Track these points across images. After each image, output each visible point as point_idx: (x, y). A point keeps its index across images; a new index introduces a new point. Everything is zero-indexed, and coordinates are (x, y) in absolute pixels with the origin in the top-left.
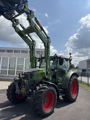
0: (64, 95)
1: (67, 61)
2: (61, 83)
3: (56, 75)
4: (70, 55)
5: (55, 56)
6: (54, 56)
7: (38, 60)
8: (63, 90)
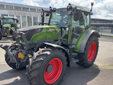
0: (78, 61)
1: (86, 15)
2: (75, 46)
3: (68, 35)
4: (92, 6)
5: (69, 8)
6: (68, 6)
7: (46, 14)
8: (76, 54)
